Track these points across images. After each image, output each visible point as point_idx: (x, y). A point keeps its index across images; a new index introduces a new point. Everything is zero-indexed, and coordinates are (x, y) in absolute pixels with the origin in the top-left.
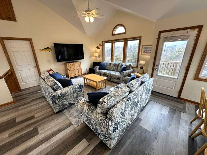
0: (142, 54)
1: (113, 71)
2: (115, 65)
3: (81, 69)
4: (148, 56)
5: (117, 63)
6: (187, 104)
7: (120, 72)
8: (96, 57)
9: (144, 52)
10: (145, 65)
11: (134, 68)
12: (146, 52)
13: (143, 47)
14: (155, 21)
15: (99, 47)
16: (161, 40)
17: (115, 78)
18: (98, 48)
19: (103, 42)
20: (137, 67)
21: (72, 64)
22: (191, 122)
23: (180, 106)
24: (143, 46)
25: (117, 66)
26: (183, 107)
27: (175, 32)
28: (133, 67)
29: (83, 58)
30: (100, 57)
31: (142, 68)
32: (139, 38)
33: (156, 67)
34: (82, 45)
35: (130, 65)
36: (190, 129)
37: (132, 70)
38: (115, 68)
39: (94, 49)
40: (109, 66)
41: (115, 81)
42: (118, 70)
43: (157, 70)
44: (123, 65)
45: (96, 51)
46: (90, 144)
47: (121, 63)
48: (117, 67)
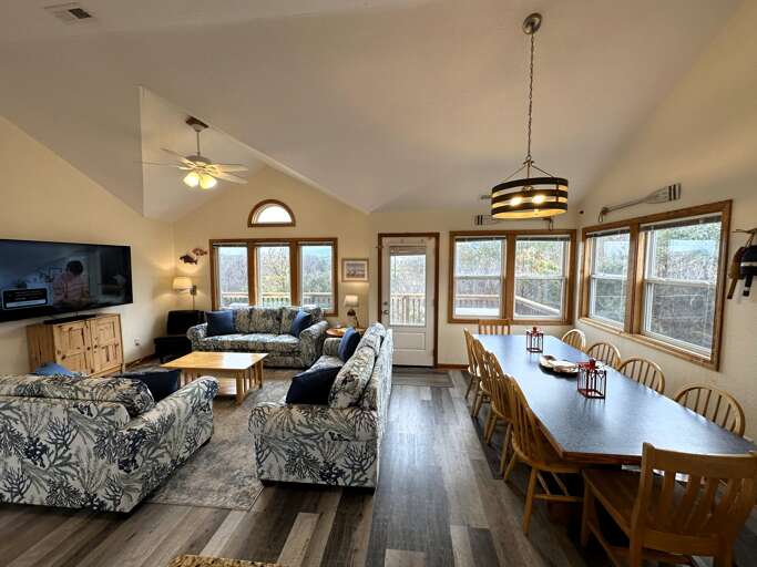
0: (346, 279)
1: (264, 333)
2: (267, 314)
3: (118, 345)
4: (359, 285)
5: (276, 306)
6: (451, 372)
7: (292, 334)
8: (178, 291)
9: (348, 275)
10: (357, 305)
11: (328, 318)
12: (353, 275)
13: (346, 263)
14: (367, 213)
15: (194, 257)
16: (384, 252)
17: (282, 354)
18: (187, 259)
19: (211, 242)
20: (336, 314)
21: (77, 325)
22: (466, 397)
23: (442, 379)
24: (343, 260)
25: (277, 316)
26: (446, 380)
27: (406, 239)
28: (326, 315)
29: (128, 299)
30: (198, 292)
31: (351, 313)
32: (333, 242)
33: (384, 308)
34: (128, 248)
35: (318, 310)
36: (468, 407)
37: (325, 322)
38: (270, 323)
39: (169, 263)
40: (246, 321)
41: (282, 364)
42: (283, 329)
43: (387, 313)
44: (297, 312)
45: (176, 269)
46: (321, 515)
47: (289, 306)
48: (276, 320)
